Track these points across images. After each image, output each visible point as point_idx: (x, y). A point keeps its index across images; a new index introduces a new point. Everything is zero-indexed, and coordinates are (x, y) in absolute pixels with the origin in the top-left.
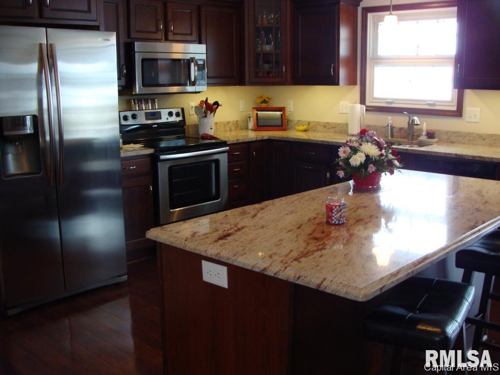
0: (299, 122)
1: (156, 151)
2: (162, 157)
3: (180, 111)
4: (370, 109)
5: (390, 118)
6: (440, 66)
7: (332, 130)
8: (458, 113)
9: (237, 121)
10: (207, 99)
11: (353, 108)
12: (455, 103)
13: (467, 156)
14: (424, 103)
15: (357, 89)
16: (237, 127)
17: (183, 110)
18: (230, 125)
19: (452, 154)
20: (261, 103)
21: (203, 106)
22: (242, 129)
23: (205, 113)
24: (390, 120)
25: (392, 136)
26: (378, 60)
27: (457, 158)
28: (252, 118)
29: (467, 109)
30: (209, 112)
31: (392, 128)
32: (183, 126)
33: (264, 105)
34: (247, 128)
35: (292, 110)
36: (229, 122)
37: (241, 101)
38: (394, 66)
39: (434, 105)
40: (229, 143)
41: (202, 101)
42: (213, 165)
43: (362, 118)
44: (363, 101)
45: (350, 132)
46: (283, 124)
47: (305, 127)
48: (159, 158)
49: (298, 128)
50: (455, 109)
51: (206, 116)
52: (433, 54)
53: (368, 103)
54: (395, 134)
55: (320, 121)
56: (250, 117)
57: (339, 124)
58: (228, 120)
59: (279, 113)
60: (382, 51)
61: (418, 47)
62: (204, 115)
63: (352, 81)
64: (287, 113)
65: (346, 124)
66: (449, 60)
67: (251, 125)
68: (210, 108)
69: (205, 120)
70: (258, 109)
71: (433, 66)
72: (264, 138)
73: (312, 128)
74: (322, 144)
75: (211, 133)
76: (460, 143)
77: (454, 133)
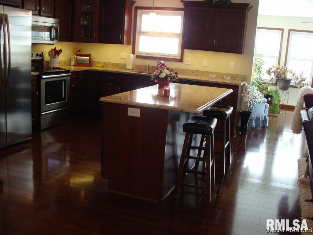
0: (98, 63)
1: (40, 73)
2: (44, 77)
3: (41, 53)
4: (137, 57)
5: (148, 61)
6: (173, 38)
7: (117, 67)
8: (181, 60)
9: (65, 61)
10: (55, 48)
11: (129, 56)
12: (180, 55)
13: (189, 79)
14: (165, 55)
15: (130, 47)
16: (65, 64)
17: (42, 53)
18: (62, 63)
19: (182, 78)
20: (77, 52)
21: (53, 52)
22: (67, 65)
23: (55, 55)
24: (148, 62)
25: (149, 70)
26: (142, 33)
27: (184, 80)
28: (73, 60)
29: (186, 59)
30: (57, 55)
31: (149, 66)
32: (42, 62)
33: (79, 53)
34: (70, 65)
35: (94, 56)
36: (62, 61)
37: (67, 51)
38: (150, 36)
39: (169, 56)
40: (70, 71)
41: (52, 49)
42: (63, 82)
43: (134, 61)
44: (133, 53)
45: (127, 68)
46: (90, 63)
47: (102, 65)
48: (42, 77)
49: (98, 65)
50: (179, 58)
51: (55, 57)
52: (169, 32)
53: (136, 54)
54: (150, 69)
55: (110, 62)
56: (72, 59)
57: (120, 64)
58: (62, 60)
59: (88, 58)
60: (144, 29)
61: (162, 28)
62: (54, 56)
63: (128, 43)
64: (92, 58)
65: (124, 64)
66: (177, 35)
67: (73, 63)
68: (57, 53)
69: (54, 59)
70: (78, 55)
71: (169, 38)
72: (85, 70)
73: (105, 66)
74: (117, 73)
75: (57, 66)
76: (182, 74)
77: (179, 69)
